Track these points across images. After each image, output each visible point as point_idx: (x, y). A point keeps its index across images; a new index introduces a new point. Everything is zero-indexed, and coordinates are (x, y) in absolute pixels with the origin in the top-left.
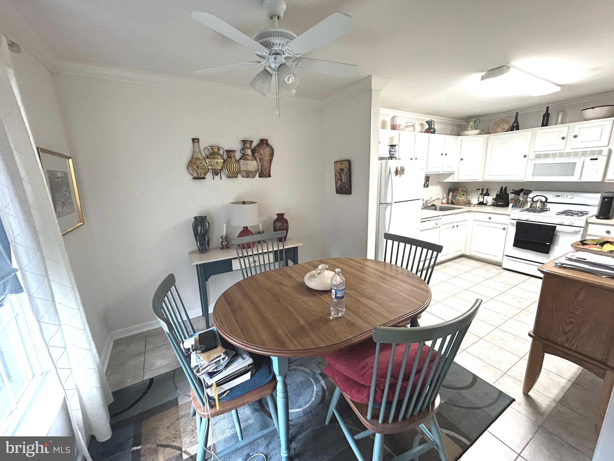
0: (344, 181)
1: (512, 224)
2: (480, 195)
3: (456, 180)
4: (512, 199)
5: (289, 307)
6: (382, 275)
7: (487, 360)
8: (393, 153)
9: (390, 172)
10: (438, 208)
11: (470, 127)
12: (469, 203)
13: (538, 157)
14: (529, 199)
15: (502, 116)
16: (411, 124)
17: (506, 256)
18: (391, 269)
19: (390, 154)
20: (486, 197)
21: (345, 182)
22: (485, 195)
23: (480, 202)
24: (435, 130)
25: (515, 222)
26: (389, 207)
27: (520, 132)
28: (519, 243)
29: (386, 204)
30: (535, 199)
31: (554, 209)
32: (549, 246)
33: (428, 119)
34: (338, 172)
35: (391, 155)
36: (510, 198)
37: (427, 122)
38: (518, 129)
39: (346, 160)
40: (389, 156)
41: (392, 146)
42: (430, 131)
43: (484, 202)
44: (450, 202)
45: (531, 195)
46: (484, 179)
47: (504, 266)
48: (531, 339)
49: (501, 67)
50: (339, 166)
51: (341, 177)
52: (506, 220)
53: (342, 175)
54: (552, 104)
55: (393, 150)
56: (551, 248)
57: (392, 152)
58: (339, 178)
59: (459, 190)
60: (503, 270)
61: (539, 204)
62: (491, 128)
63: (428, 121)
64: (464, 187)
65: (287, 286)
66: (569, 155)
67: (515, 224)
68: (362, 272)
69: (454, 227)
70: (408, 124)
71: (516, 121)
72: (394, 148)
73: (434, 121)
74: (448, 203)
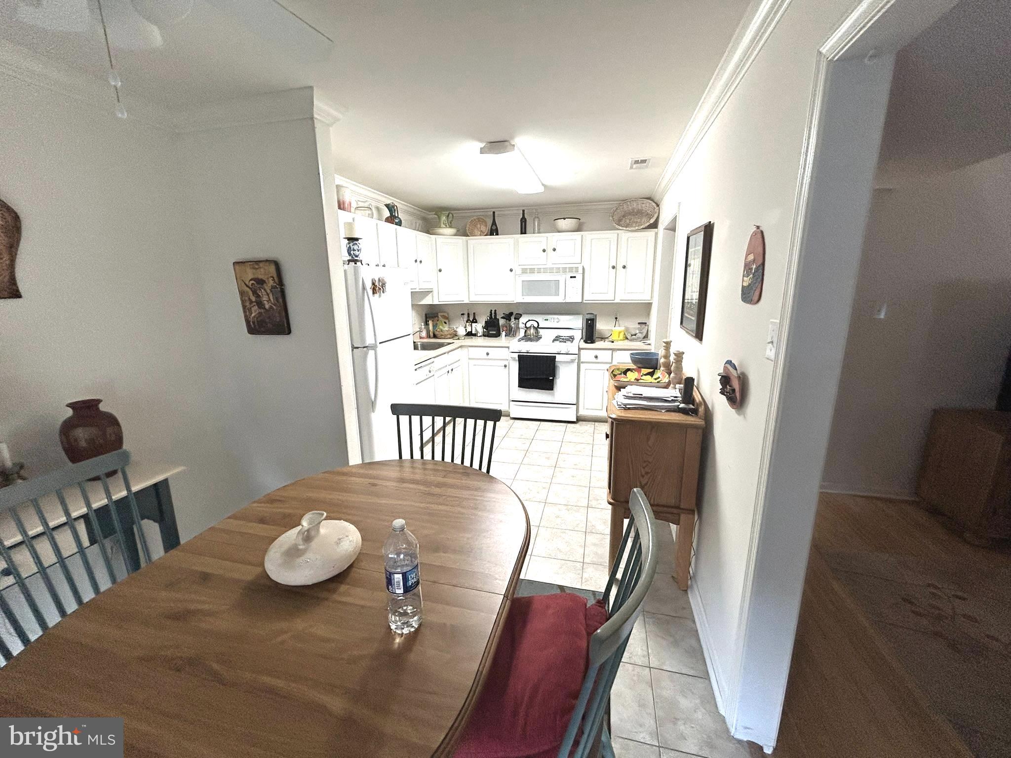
0: (267, 306)
1: (514, 359)
2: (467, 322)
3: (436, 302)
4: (503, 326)
5: (267, 679)
6: (422, 488)
7: (560, 556)
8: (357, 253)
9: (364, 288)
10: (419, 346)
11: (443, 224)
12: (455, 335)
13: (524, 271)
14: (521, 325)
15: (479, 214)
16: (366, 205)
17: (512, 401)
18: (425, 469)
19: (350, 254)
20: (474, 325)
21: (271, 307)
22: (473, 322)
23: (469, 332)
24: (400, 221)
25: (516, 355)
26: (371, 353)
27: (500, 238)
28: (524, 383)
29: (364, 347)
30: (528, 325)
31: (547, 336)
32: (553, 380)
33: (388, 202)
34: (247, 286)
35: (352, 257)
36: (500, 324)
37: (387, 206)
38: (497, 234)
39: (267, 261)
40: (349, 258)
41: (352, 240)
42: (394, 221)
43: (473, 332)
44: (432, 334)
45: (523, 320)
46: (470, 300)
47: (512, 416)
48: (610, 507)
49: (503, 141)
50: (249, 274)
51: (258, 296)
52: (504, 354)
53: (262, 293)
54: (527, 208)
55: (356, 247)
56: (554, 382)
57: (354, 250)
58: (253, 299)
59: (440, 317)
60: (513, 421)
61: (532, 331)
62: (467, 229)
63: (389, 205)
64: (445, 312)
65: (210, 614)
66: (551, 270)
67: (517, 359)
68: (377, 495)
69: (448, 372)
70: (361, 204)
71: (494, 223)
72: (356, 244)
73: (396, 206)
74: (429, 336)
